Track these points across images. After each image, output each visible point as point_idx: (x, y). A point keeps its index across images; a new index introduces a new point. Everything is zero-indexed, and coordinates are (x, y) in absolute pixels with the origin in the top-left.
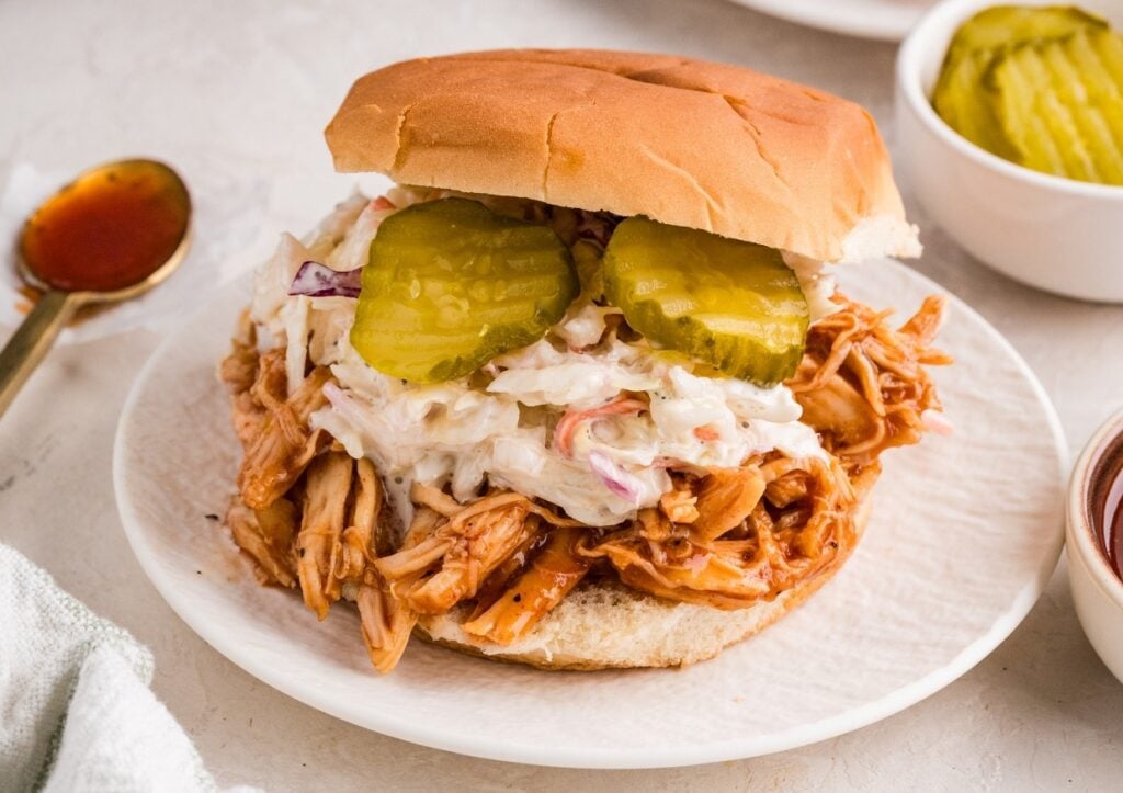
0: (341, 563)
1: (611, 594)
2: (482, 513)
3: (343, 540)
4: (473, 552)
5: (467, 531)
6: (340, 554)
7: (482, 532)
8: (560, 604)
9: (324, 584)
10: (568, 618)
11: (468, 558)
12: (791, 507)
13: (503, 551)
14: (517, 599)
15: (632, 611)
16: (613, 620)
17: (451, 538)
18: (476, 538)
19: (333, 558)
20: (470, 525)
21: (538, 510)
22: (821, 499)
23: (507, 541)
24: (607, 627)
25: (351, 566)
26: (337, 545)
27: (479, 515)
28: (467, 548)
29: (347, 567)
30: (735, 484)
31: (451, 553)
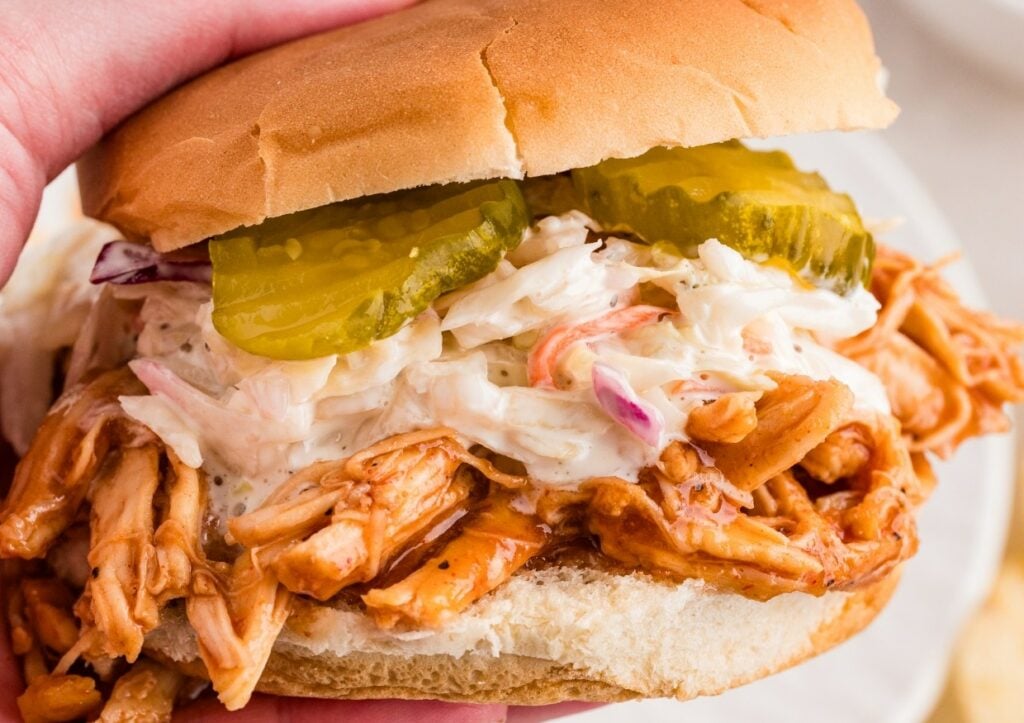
0: (156, 571)
1: (580, 572)
2: (391, 453)
3: (157, 543)
4: (378, 500)
5: (370, 472)
6: (154, 560)
7: (393, 475)
8: (505, 583)
9: (132, 605)
10: (521, 596)
11: (371, 508)
12: (841, 484)
13: (421, 510)
14: (445, 566)
15: (615, 587)
16: (590, 597)
17: (344, 483)
18: (383, 482)
19: (143, 567)
20: (375, 465)
21: (474, 461)
22: (884, 474)
23: (426, 498)
24: (582, 605)
25: (171, 573)
26: (147, 552)
27: (387, 455)
28: (369, 494)
29: (164, 572)
30: (811, 394)
31: (346, 501)
